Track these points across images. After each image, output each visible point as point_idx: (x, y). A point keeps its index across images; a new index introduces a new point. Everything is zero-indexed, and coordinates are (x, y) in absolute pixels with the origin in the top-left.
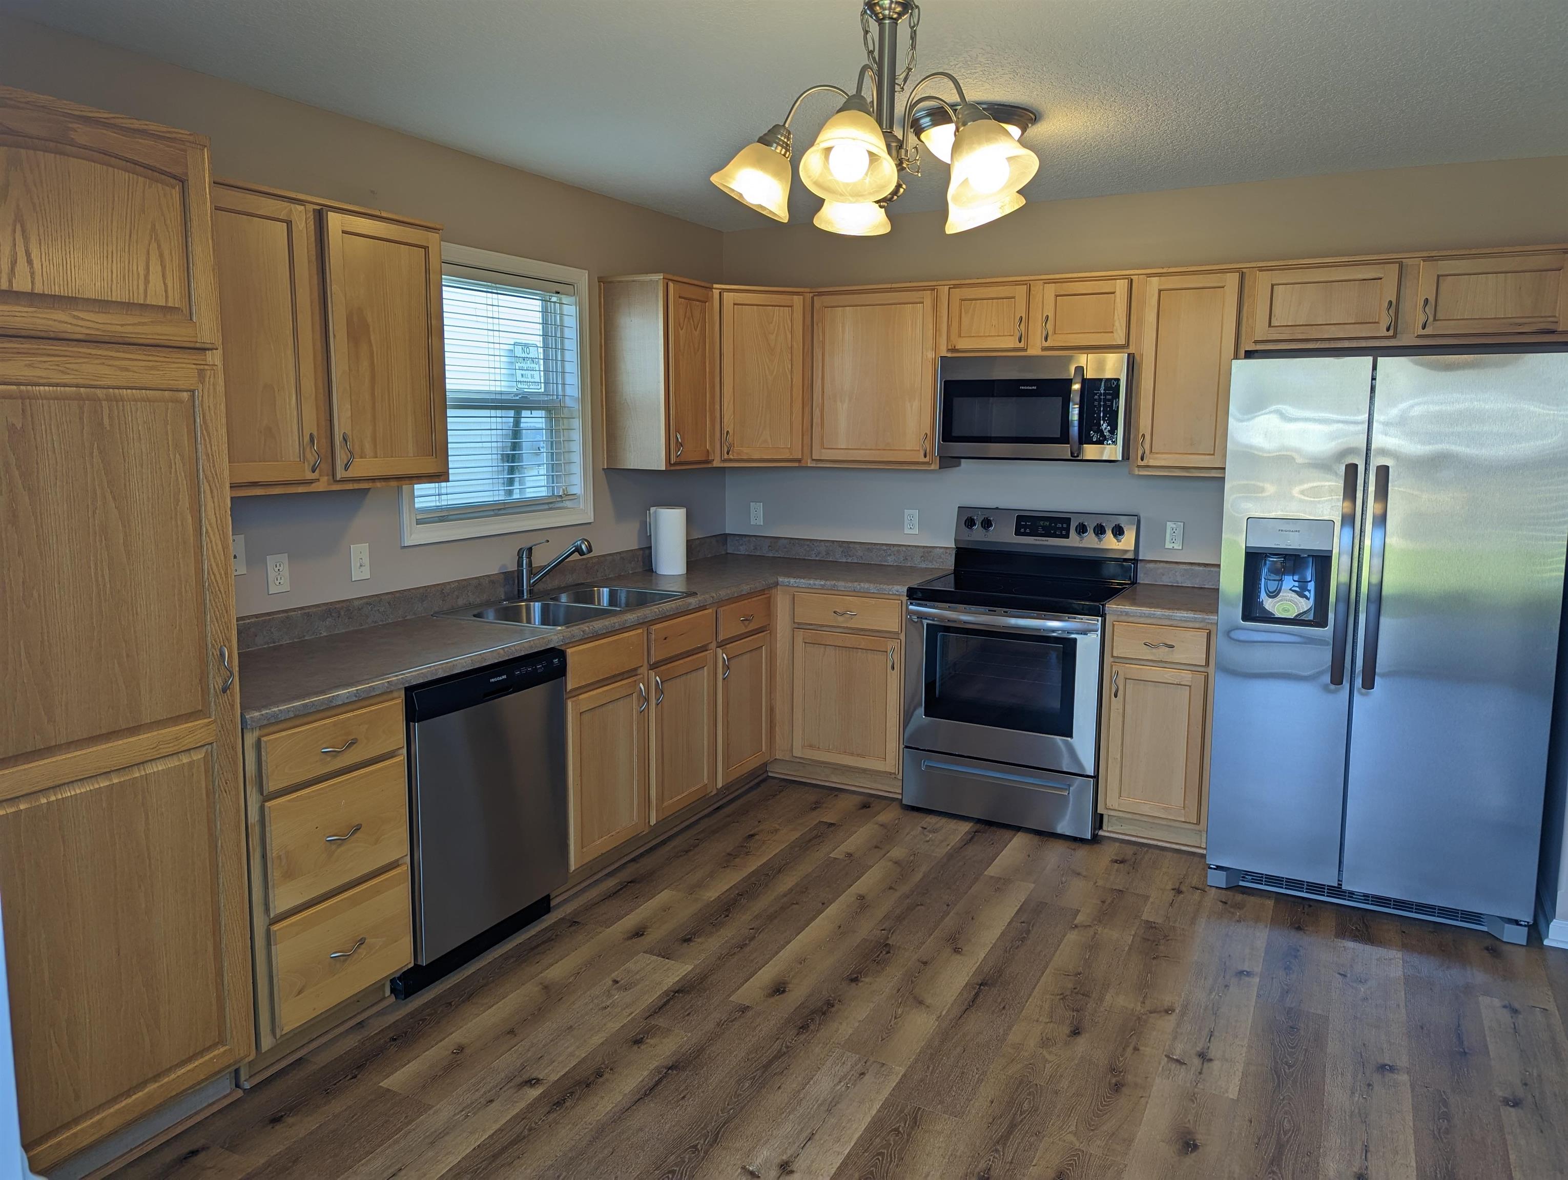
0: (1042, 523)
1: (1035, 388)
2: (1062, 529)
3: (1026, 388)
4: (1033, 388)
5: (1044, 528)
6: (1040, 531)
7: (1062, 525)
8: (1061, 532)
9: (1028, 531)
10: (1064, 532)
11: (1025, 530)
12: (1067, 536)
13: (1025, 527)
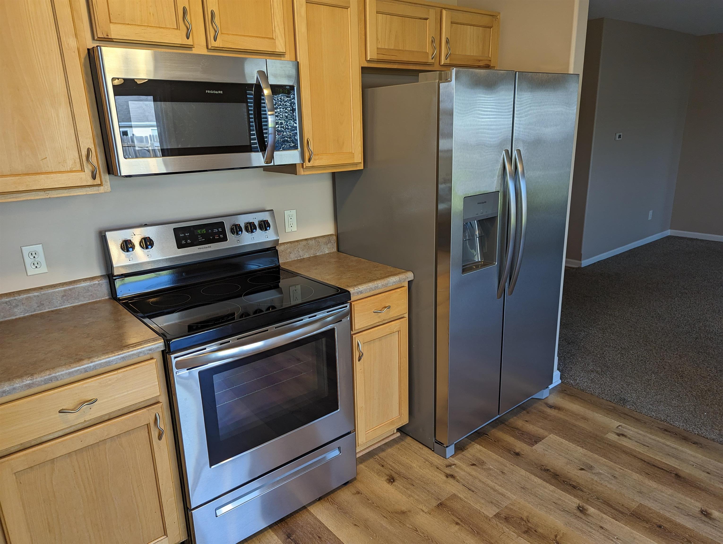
0: (199, 231)
1: (222, 92)
2: (219, 233)
3: (212, 92)
4: (220, 92)
5: (202, 235)
6: (201, 239)
7: (218, 230)
8: (219, 236)
9: (189, 241)
10: (221, 236)
11: (186, 241)
12: (225, 239)
13: (185, 238)
